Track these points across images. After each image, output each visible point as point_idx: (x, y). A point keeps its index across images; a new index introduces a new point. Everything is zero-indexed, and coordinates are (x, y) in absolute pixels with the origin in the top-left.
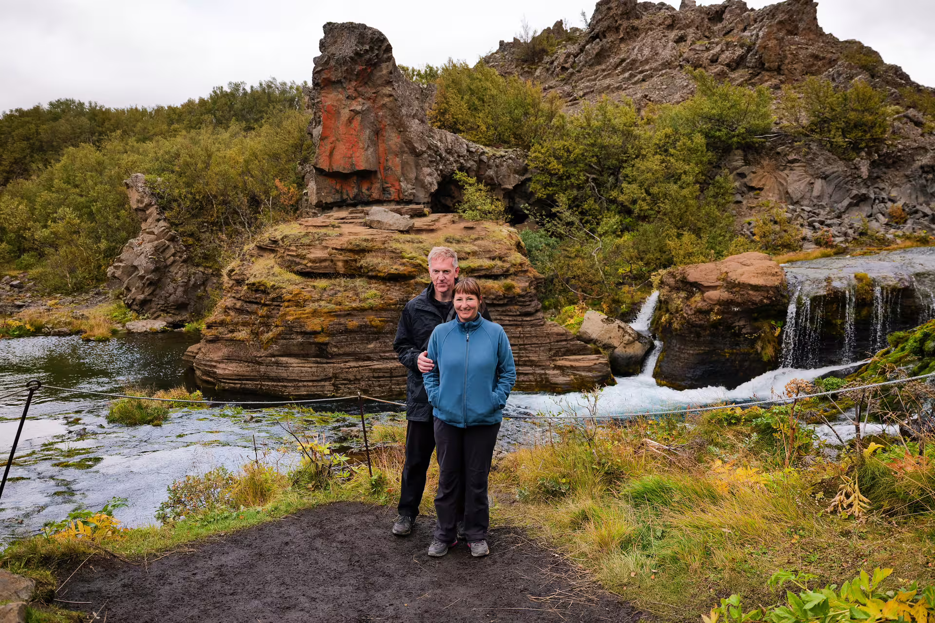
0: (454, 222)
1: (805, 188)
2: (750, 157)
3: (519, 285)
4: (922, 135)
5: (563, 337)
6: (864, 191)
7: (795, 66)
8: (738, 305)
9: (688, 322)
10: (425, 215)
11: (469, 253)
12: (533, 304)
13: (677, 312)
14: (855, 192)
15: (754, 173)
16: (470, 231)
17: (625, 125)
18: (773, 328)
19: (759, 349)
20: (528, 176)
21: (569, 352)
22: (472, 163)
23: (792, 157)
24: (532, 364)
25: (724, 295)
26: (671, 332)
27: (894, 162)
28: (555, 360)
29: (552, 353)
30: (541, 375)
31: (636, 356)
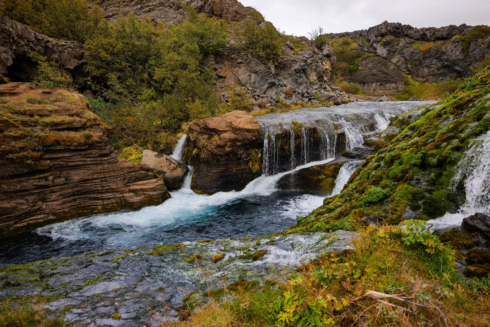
0: (32, 88)
1: (247, 78)
2: (218, 59)
3: (96, 135)
4: (294, 54)
5: (132, 169)
6: (273, 81)
7: (228, 15)
8: (240, 141)
9: (212, 153)
10: (5, 83)
11: (51, 111)
12: (108, 147)
13: (203, 147)
14: (270, 81)
15: (221, 68)
16: (48, 95)
17: (147, 33)
18: (257, 153)
19: (251, 166)
20: (84, 61)
21: (138, 179)
22: (41, 48)
23: (239, 61)
24: (113, 190)
25: (233, 136)
26: (199, 160)
27: (284, 67)
28: (129, 186)
29: (126, 181)
30: (120, 198)
31: (179, 177)
